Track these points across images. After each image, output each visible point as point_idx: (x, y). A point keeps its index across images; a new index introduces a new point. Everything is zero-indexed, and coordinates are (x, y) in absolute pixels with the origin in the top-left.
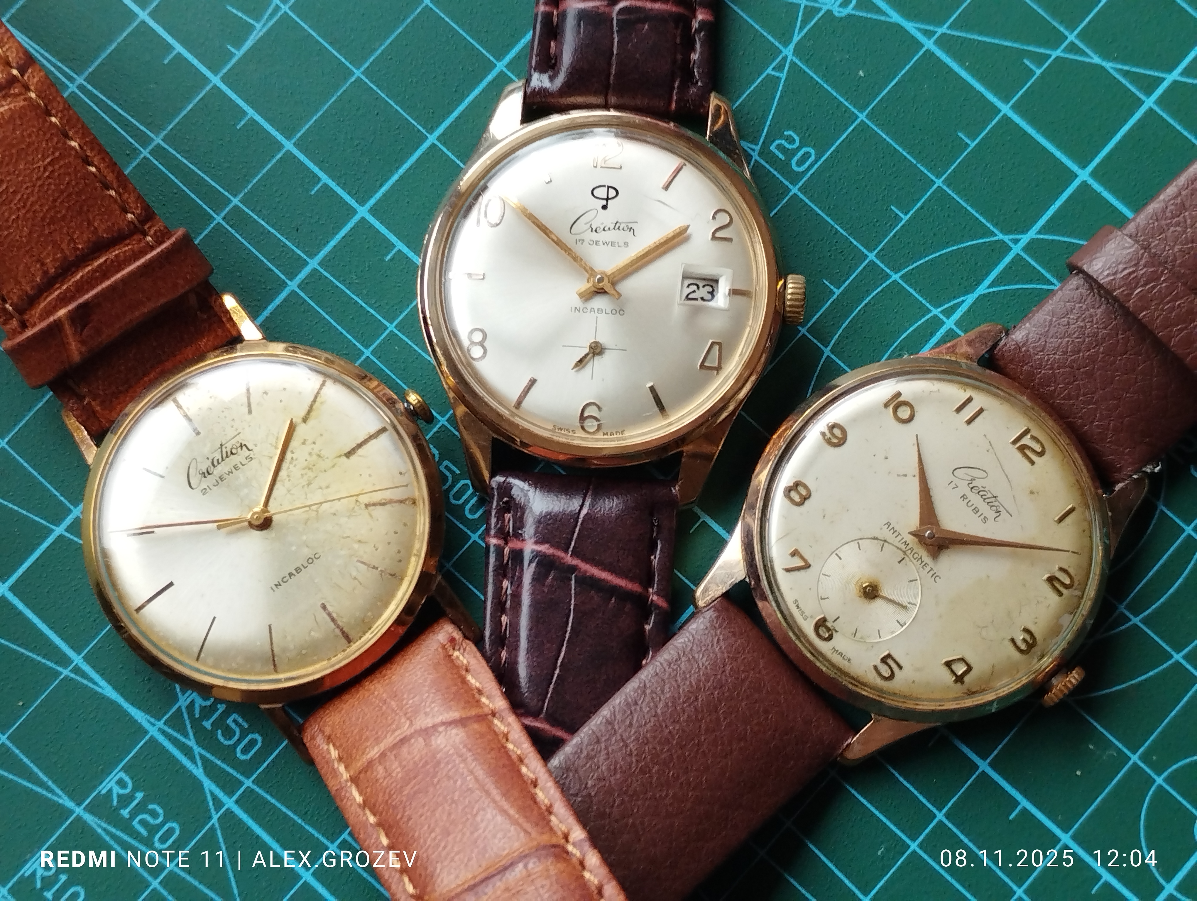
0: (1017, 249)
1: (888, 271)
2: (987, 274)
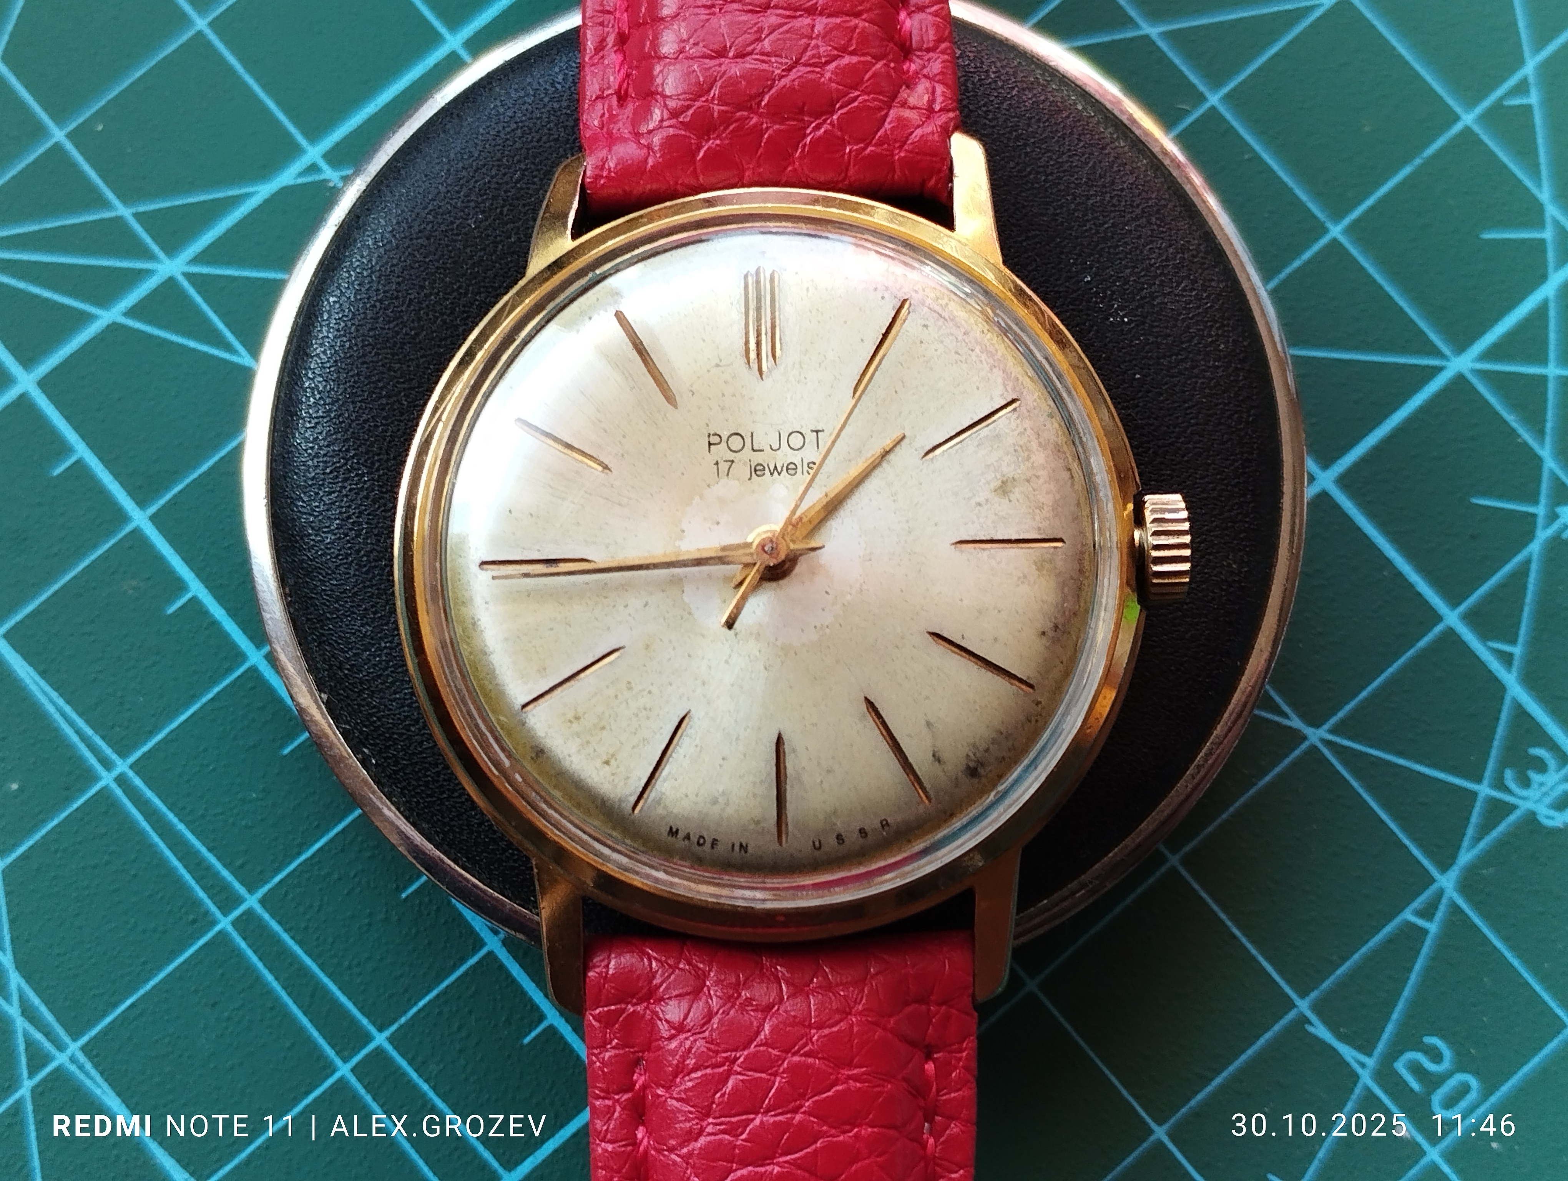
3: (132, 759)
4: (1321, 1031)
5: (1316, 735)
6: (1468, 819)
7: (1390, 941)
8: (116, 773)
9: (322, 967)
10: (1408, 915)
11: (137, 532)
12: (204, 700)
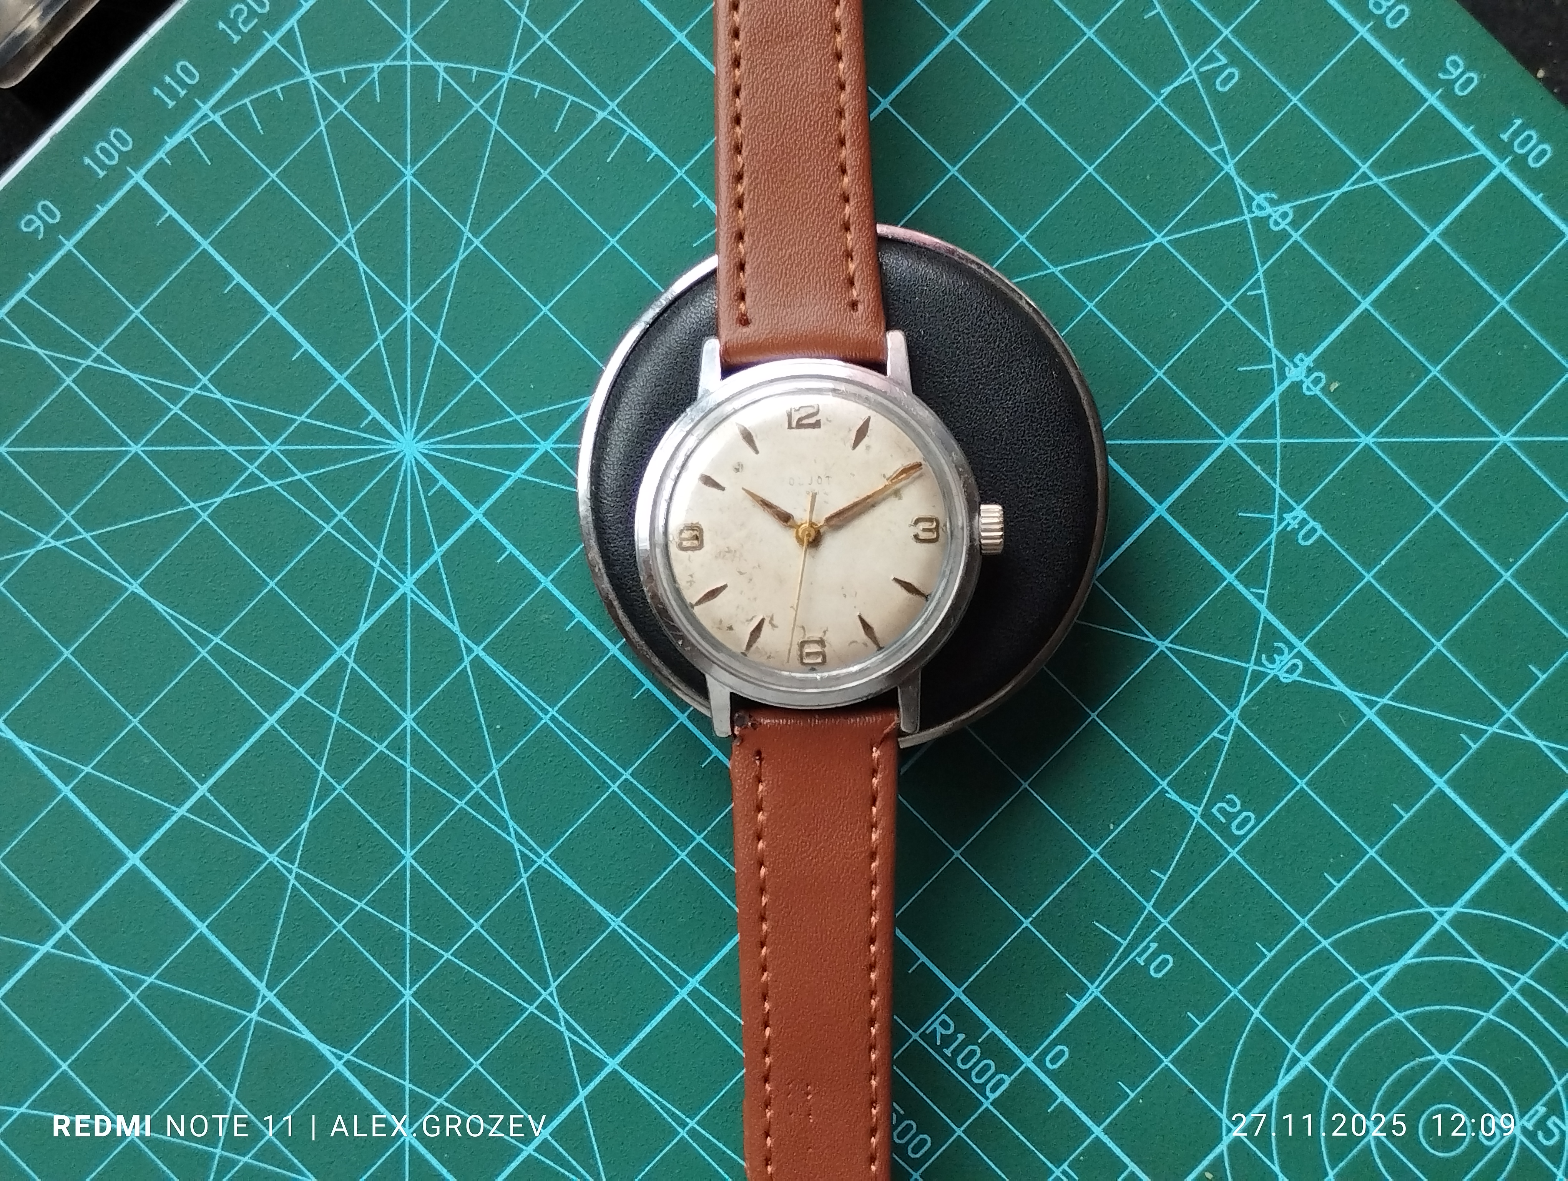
0: (1442, 922)
1: (1319, 937)
2: (1412, 945)
3: (556, 708)
4: (1173, 796)
5: (1163, 646)
6: (1244, 682)
7: (1205, 748)
8: (549, 716)
9: (665, 805)
10: (1215, 734)
11: (545, 590)
12: (590, 674)
